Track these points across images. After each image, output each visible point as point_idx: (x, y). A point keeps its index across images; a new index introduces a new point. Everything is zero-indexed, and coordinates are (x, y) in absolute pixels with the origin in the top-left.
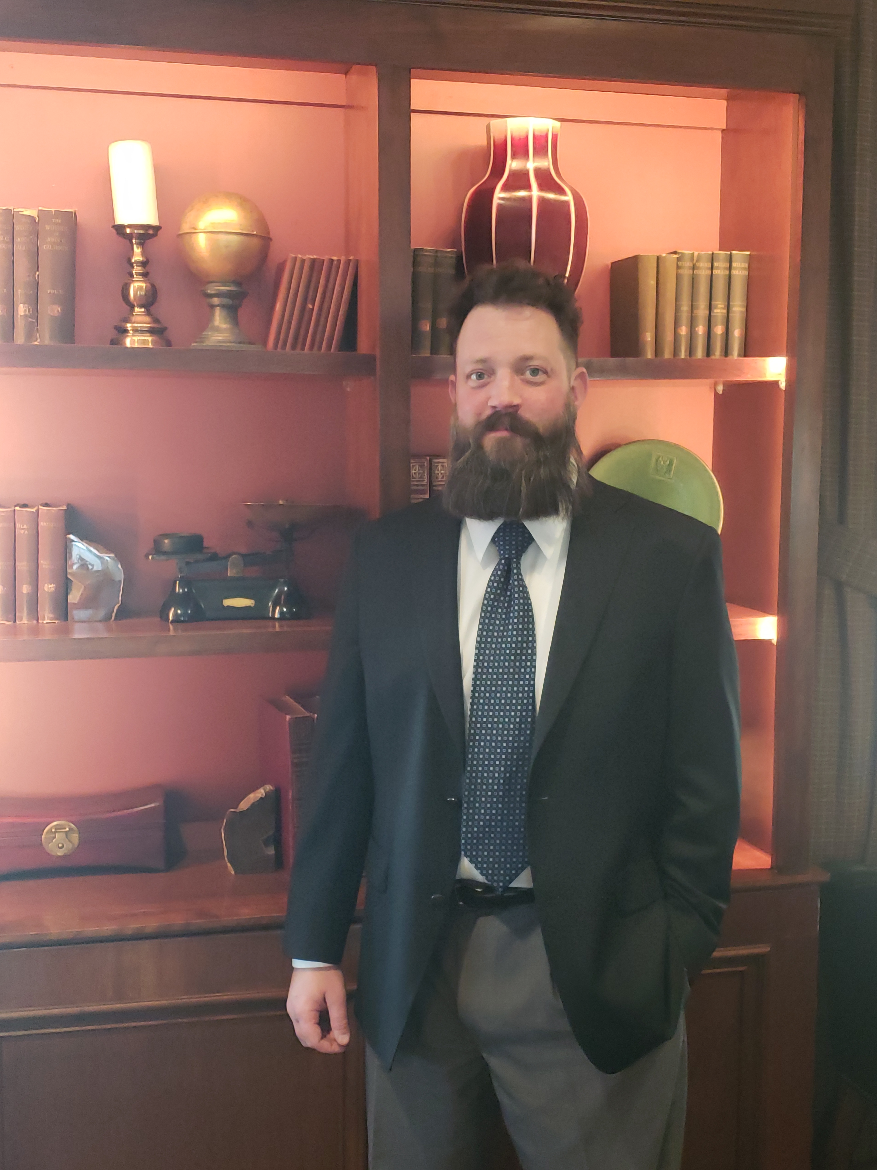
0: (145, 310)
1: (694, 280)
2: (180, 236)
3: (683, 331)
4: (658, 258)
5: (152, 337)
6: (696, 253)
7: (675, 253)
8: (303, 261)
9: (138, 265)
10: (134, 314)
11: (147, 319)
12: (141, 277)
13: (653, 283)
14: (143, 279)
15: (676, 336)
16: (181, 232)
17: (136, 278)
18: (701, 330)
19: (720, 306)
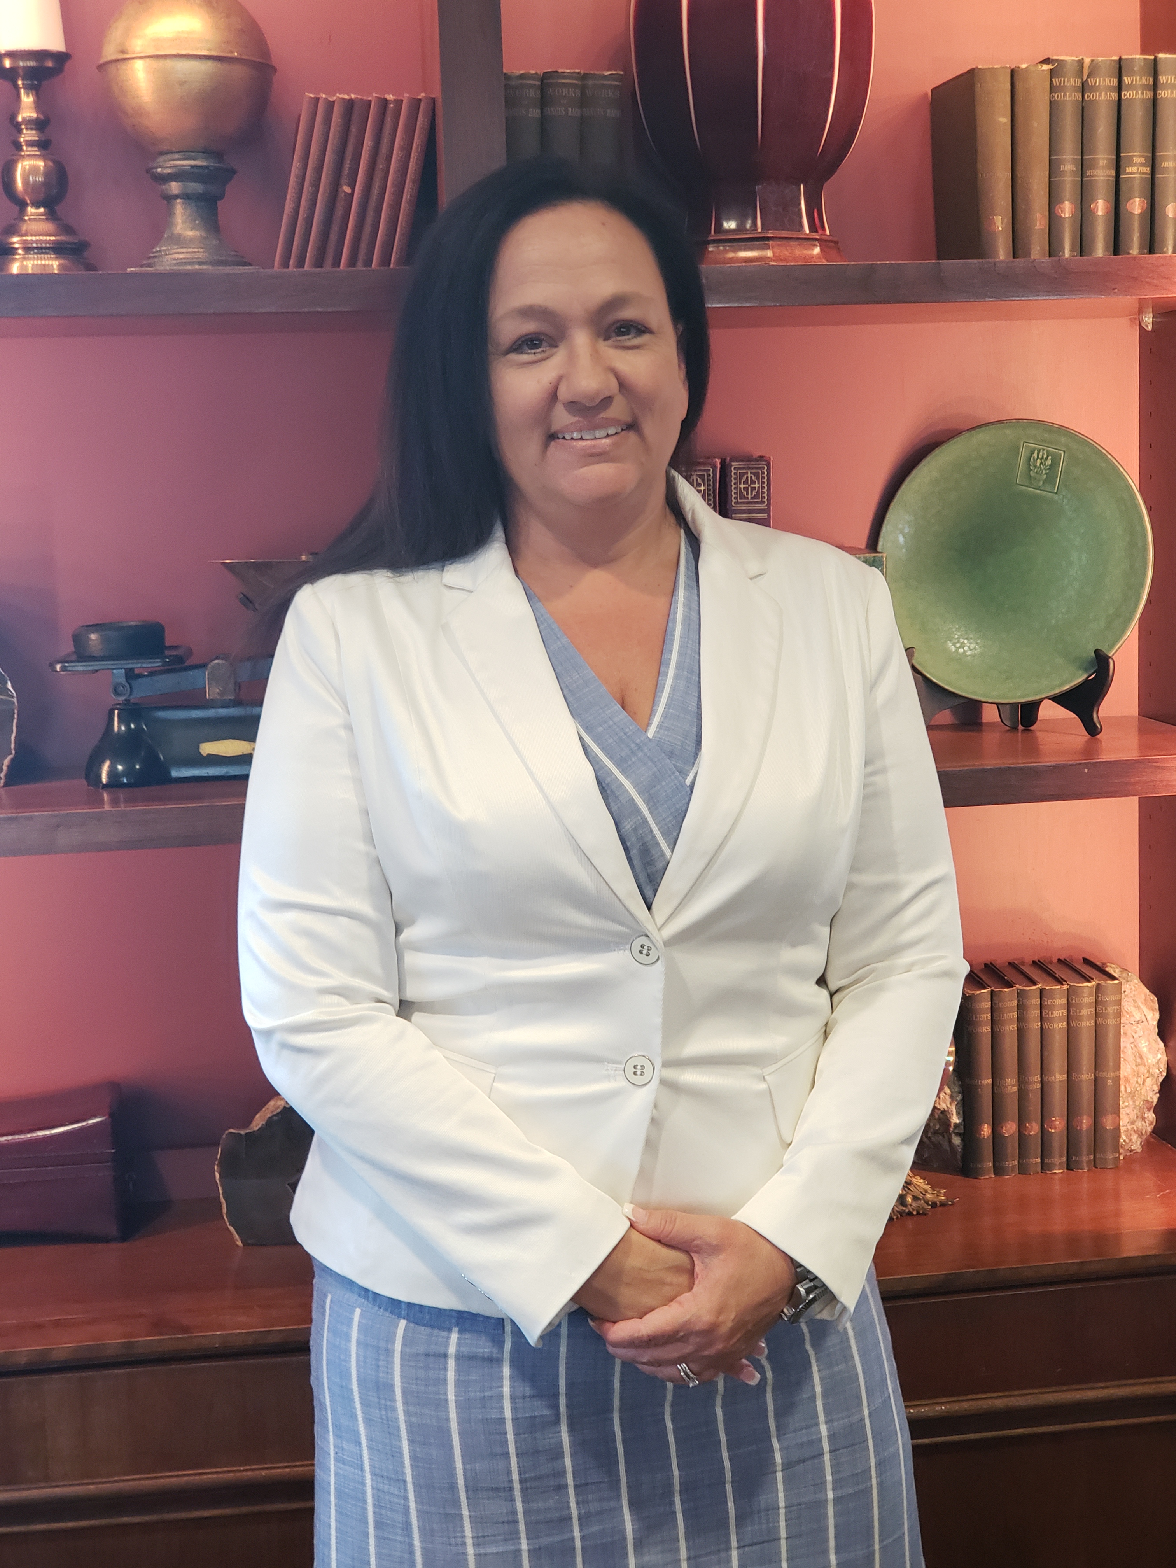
0: (46, 210)
1: (1084, 112)
2: (102, 67)
3: (1067, 210)
4: (1013, 72)
5: (62, 261)
6: (1087, 61)
7: (1047, 61)
8: (331, 105)
9: (29, 126)
10: (26, 218)
11: (49, 226)
12: (36, 149)
13: (1004, 120)
14: (38, 153)
15: (1053, 219)
16: (102, 61)
17: (27, 151)
18: (1101, 207)
19: (1136, 160)
